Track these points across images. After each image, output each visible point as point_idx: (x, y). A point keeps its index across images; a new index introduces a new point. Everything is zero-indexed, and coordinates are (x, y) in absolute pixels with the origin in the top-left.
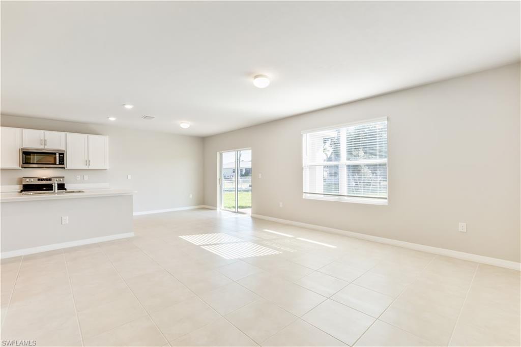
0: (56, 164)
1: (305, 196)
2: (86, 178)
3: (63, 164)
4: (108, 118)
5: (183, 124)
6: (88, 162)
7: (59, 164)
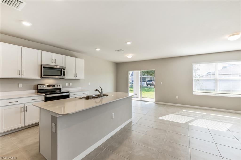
0: (61, 76)
1: (194, 93)
2: (71, 84)
3: (65, 76)
4: (96, 49)
5: (128, 56)
6: (75, 75)
7: (63, 76)
